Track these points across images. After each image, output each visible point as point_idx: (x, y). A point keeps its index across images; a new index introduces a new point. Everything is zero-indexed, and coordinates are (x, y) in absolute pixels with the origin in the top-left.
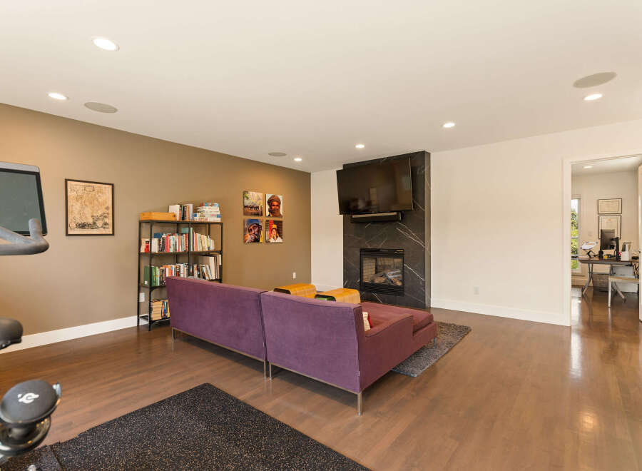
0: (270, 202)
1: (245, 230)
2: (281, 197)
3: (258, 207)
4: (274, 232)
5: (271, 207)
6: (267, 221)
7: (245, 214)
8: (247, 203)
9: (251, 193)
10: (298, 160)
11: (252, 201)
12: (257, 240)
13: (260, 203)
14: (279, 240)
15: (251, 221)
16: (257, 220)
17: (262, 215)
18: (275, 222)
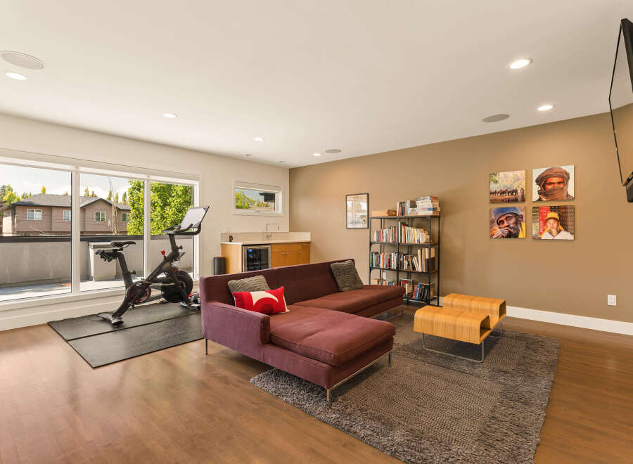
0: (542, 181)
1: (492, 222)
2: (570, 169)
3: (516, 191)
4: (552, 224)
5: (544, 187)
6: (534, 208)
7: (493, 202)
8: (494, 187)
9: (502, 174)
10: (546, 108)
11: (505, 183)
12: (512, 235)
13: (520, 185)
14: (565, 235)
15: (502, 210)
16: (514, 208)
17: (523, 200)
18: (553, 209)
